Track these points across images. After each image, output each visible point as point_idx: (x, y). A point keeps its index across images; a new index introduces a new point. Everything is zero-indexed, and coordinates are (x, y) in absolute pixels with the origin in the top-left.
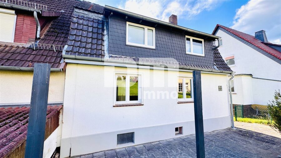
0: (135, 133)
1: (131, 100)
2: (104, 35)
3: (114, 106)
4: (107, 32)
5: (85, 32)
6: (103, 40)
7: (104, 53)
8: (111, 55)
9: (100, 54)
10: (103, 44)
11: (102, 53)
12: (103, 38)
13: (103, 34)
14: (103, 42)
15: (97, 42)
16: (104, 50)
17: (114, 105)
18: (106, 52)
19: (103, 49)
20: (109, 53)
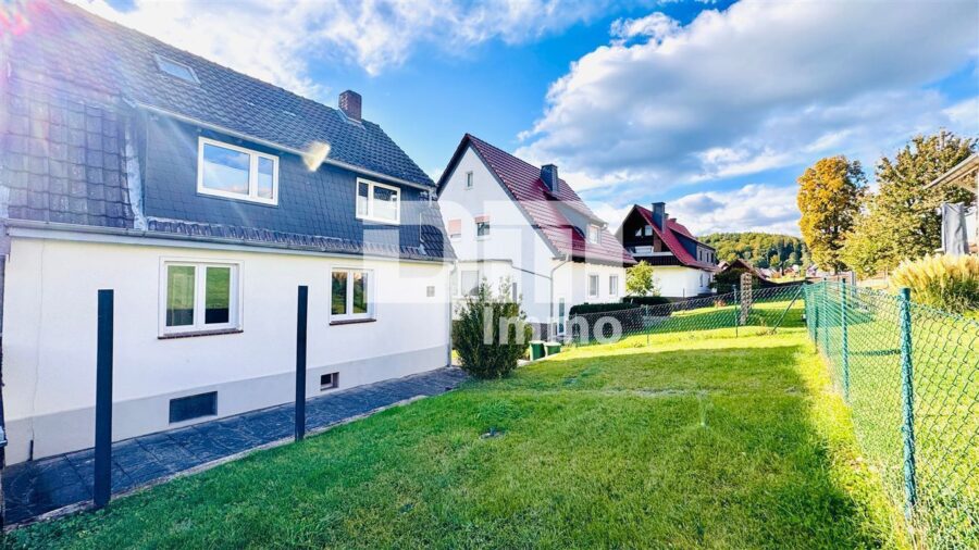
0: (219, 394)
1: (207, 321)
2: (125, 159)
3: (160, 338)
4: (134, 149)
5: (58, 147)
6: (123, 174)
7: (131, 211)
8: (152, 219)
9: (120, 214)
10: (125, 186)
11: (124, 213)
12: (123, 167)
13: (123, 154)
14: (124, 178)
15: (104, 179)
16: (130, 205)
17: (161, 335)
18: (137, 210)
19: (126, 201)
20: (145, 213)
